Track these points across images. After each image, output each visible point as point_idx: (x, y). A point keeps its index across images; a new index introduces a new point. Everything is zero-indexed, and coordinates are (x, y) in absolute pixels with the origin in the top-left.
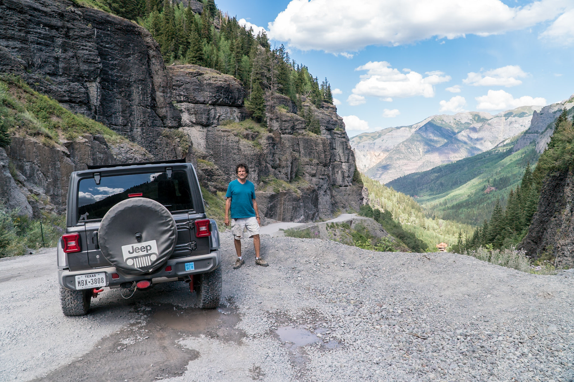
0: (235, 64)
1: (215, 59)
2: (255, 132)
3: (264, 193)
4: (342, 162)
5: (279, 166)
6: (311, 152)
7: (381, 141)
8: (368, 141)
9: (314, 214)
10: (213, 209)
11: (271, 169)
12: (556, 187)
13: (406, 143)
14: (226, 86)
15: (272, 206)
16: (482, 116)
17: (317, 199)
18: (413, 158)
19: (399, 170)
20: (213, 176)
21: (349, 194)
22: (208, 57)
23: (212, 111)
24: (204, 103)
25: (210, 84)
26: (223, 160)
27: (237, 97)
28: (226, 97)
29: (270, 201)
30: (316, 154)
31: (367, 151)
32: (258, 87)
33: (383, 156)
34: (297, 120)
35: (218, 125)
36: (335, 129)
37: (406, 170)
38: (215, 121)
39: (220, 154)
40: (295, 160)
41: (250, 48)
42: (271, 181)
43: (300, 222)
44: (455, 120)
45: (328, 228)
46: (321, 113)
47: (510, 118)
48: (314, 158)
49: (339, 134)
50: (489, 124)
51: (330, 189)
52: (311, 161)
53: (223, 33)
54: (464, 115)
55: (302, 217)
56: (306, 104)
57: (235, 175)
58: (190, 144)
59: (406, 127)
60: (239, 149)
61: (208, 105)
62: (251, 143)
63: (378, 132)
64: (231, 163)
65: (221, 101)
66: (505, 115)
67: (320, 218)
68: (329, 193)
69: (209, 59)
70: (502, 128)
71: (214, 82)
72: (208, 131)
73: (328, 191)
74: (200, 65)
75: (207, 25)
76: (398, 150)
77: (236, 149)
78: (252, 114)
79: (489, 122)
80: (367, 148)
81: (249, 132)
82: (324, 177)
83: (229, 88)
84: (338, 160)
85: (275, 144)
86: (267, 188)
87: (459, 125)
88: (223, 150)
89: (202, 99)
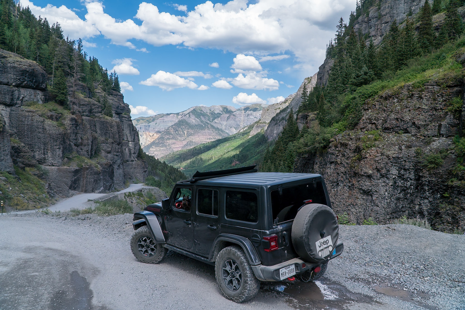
0: (36, 51)
1: (17, 44)
2: (58, 114)
3: (68, 168)
4: (129, 141)
5: (81, 144)
6: (107, 133)
7: (154, 124)
8: (144, 124)
9: (111, 185)
10: (26, 184)
11: (74, 147)
12: (305, 164)
13: (174, 127)
14: (31, 71)
15: (75, 179)
16: (229, 108)
17: (113, 173)
18: (179, 138)
19: (169, 148)
20: (21, 152)
21: (135, 168)
22: (10, 42)
23: (16, 93)
24: (7, 84)
25: (14, 67)
26: (28, 138)
27: (41, 81)
28: (30, 81)
29: (74, 175)
30: (111, 134)
31: (144, 131)
32: (61, 74)
33: (156, 136)
34: (94, 105)
35: (22, 105)
36: (123, 113)
37: (174, 148)
38: (19, 102)
39: (24, 132)
40: (95, 139)
41: (49, 38)
42: (75, 157)
43: (100, 193)
44: (211, 110)
45: (126, 197)
46: (111, 99)
47: (247, 111)
48: (109, 137)
49: (126, 118)
50: (234, 115)
51: (123, 164)
52: (107, 140)
53: (22, 22)
54: (217, 107)
55: (102, 188)
56: (98, 91)
57: (39, 151)
58: (4, 124)
59: (174, 114)
60: (44, 129)
61: (12, 86)
62: (55, 123)
63: (152, 117)
64: (36, 141)
65: (25, 84)
66: (244, 109)
67: (115, 189)
68: (122, 168)
69: (10, 44)
70: (242, 118)
71: (19, 66)
72: (11, 110)
73: (121, 166)
74: (3, 49)
75: (7, 11)
76: (168, 132)
77: (41, 128)
78: (55, 98)
79: (234, 113)
80: (143, 129)
81: (53, 113)
82: (118, 154)
83: (34, 73)
84: (126, 139)
85: (78, 125)
86: (71, 164)
87: (213, 115)
88: (28, 129)
89: (5, 81)
